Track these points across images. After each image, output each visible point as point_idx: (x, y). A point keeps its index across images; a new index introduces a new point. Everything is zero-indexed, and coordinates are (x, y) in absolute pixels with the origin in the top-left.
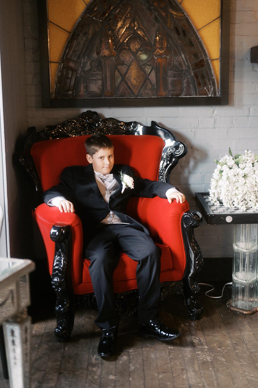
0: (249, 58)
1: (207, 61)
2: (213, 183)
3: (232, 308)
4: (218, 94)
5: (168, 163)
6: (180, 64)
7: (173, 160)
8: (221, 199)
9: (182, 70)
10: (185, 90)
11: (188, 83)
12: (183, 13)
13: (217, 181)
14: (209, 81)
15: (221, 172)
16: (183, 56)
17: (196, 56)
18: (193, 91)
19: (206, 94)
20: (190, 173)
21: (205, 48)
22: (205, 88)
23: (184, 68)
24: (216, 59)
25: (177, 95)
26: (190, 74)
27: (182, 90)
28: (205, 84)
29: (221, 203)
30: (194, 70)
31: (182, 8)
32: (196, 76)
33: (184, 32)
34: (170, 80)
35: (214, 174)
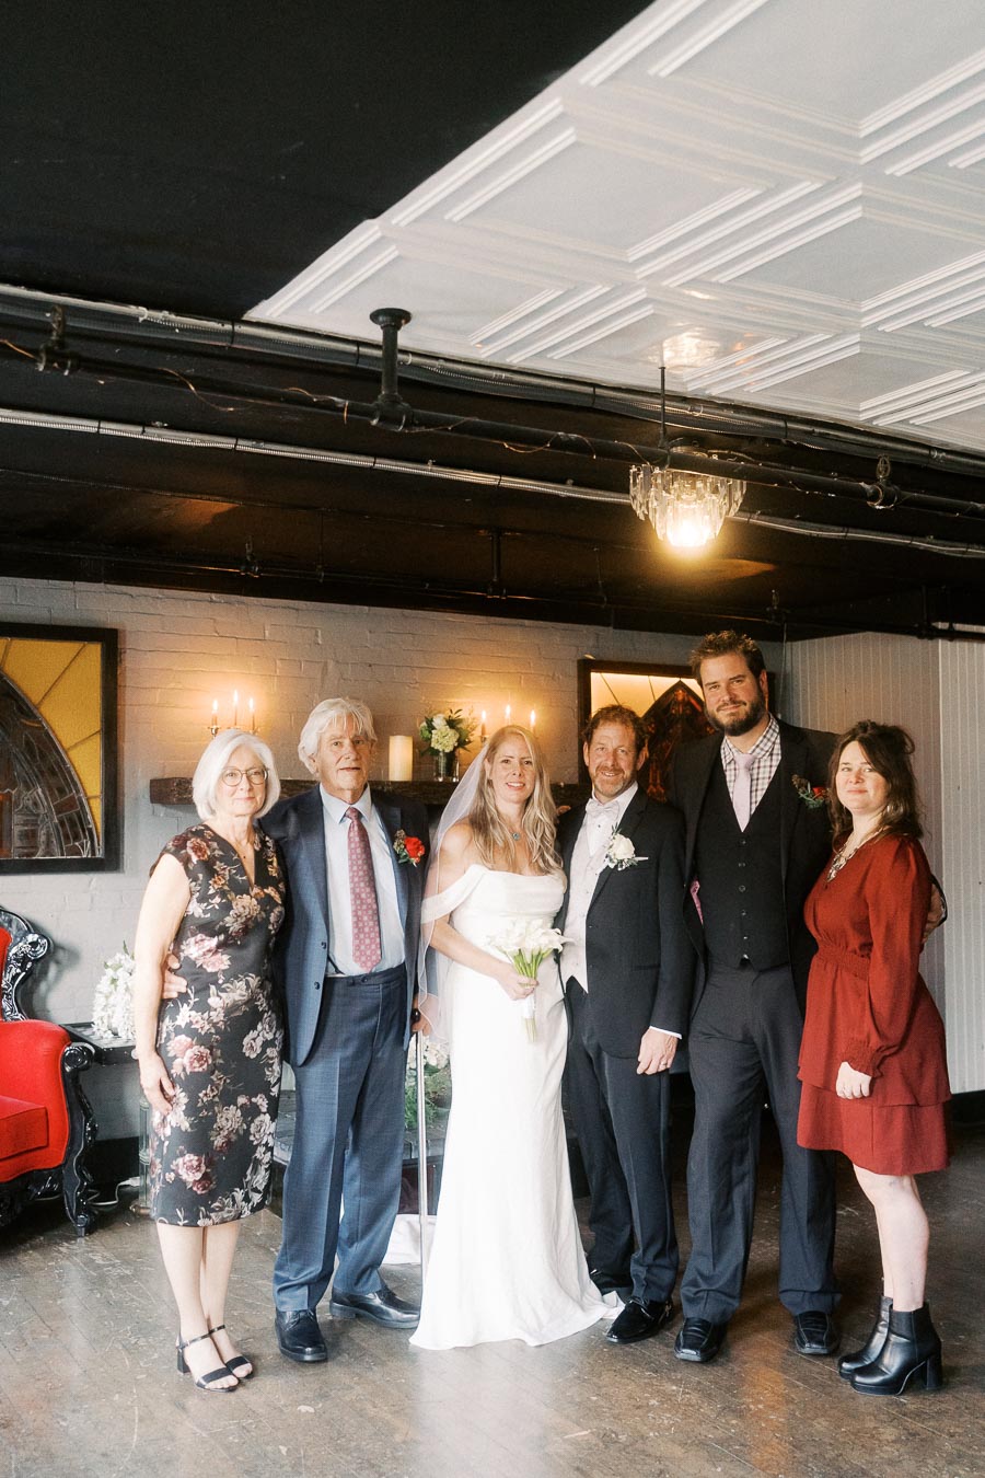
0: (148, 796)
1: (80, 799)
2: (100, 1000)
3: (142, 1211)
4: (99, 854)
5: (18, 971)
6: (35, 804)
7: (28, 966)
8: (114, 1026)
9: (38, 815)
10: (42, 847)
11: (48, 835)
12: (40, 722)
13: (107, 997)
14: (84, 831)
15: (114, 981)
16: (40, 790)
17: (61, 791)
18: (57, 850)
19: (80, 854)
20: (49, 989)
21: (76, 779)
22: (77, 844)
23: (42, 811)
24: (95, 797)
25: (28, 855)
26: (52, 820)
27: (37, 848)
28: (76, 838)
29: (115, 1034)
30: (58, 813)
31: (38, 715)
32: (62, 823)
33: (41, 752)
34: (16, 830)
35: (99, 986)
